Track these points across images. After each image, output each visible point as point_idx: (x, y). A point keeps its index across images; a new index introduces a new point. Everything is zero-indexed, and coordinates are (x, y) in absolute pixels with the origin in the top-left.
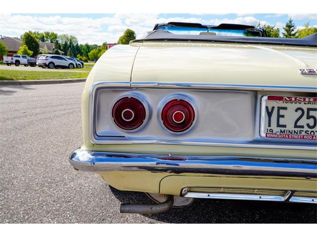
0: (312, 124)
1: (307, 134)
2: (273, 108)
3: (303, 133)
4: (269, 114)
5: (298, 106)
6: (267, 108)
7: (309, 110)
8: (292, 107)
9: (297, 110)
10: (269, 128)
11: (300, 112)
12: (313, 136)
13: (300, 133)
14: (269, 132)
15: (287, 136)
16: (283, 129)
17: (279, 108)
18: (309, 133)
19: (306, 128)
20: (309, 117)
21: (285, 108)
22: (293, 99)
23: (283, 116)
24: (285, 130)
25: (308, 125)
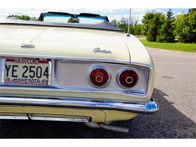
0: (32, 75)
1: (29, 81)
2: (10, 66)
3: (27, 80)
4: (8, 69)
5: (25, 65)
6: (6, 66)
7: (31, 67)
8: (21, 65)
9: (24, 67)
10: (7, 78)
11: (25, 69)
12: (32, 82)
13: (26, 80)
14: (7, 80)
15: (17, 82)
16: (15, 78)
17: (13, 66)
18: (31, 80)
19: (29, 78)
20: (30, 71)
21: (17, 66)
22: (21, 61)
23: (16, 71)
24: (16, 79)
25: (30, 76)
